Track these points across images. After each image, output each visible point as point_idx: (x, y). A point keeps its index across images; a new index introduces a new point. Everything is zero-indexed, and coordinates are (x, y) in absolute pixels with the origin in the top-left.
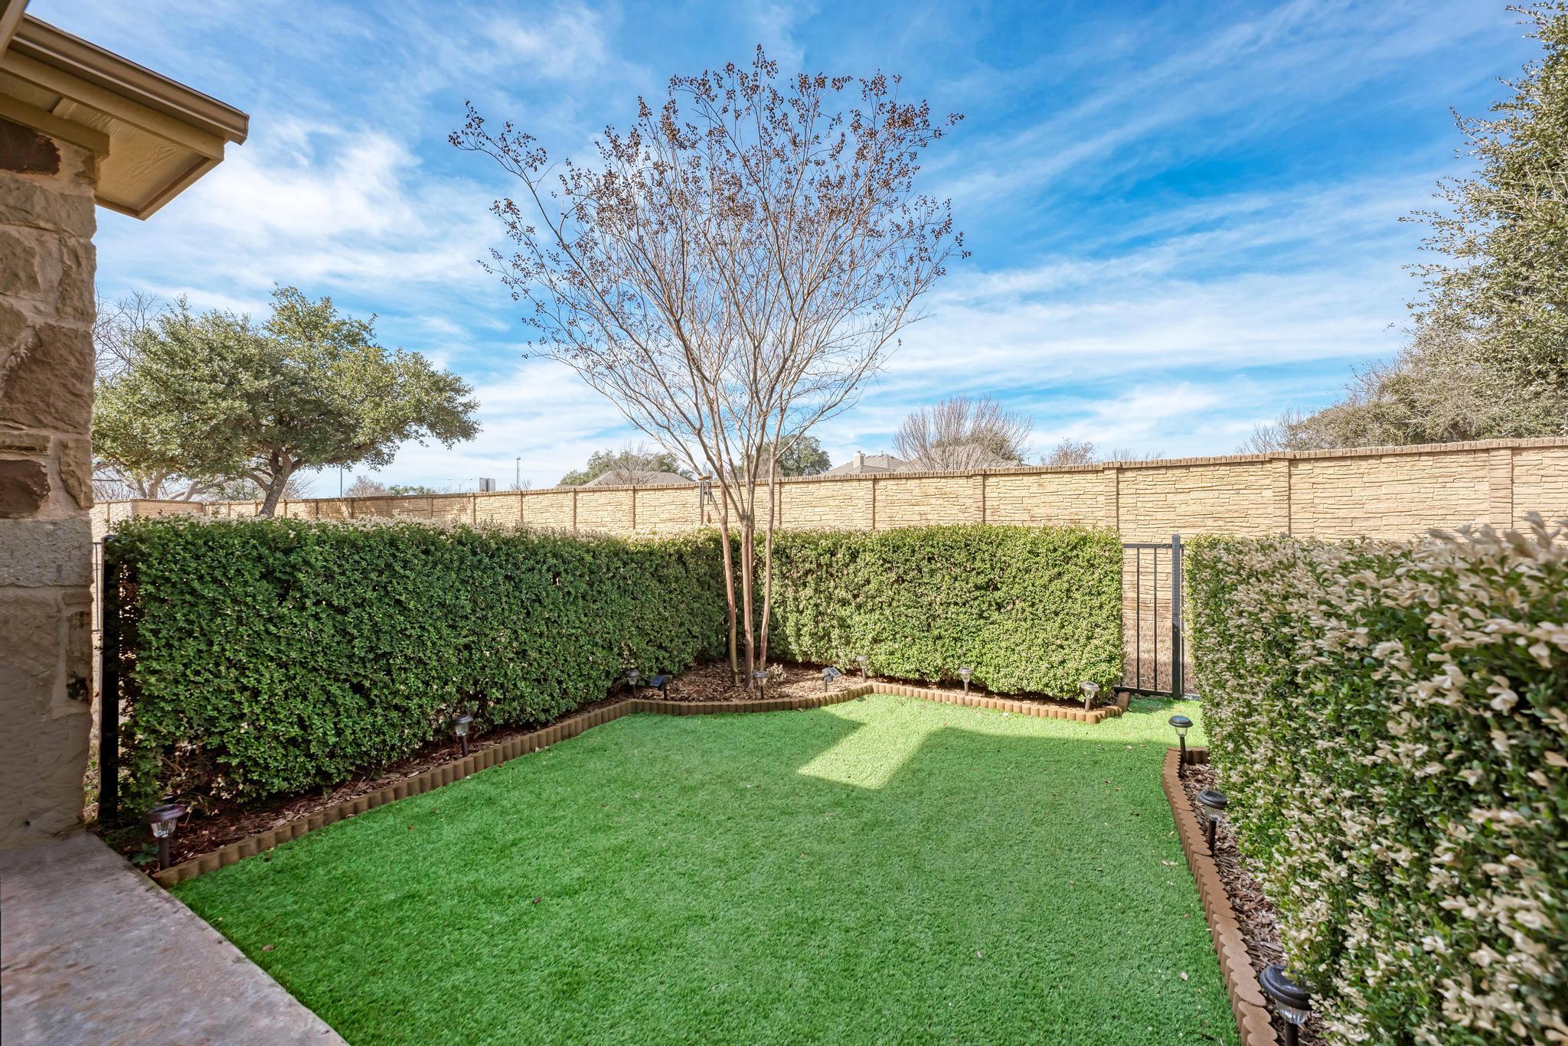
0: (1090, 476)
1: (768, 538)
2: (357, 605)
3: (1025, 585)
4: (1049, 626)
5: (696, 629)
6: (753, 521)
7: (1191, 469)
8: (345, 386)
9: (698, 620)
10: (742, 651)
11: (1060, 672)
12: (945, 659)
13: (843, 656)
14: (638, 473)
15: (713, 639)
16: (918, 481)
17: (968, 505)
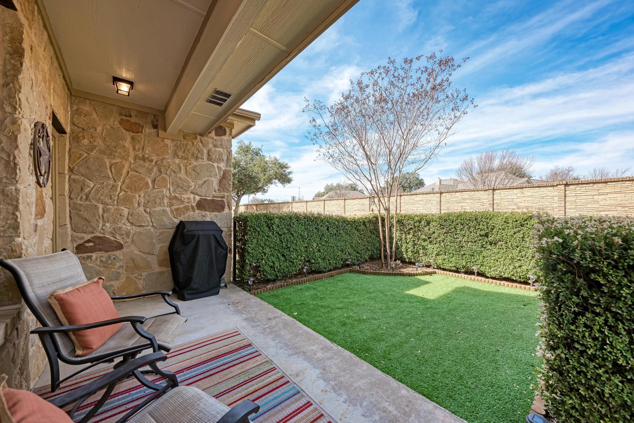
0: (549, 188)
1: (395, 217)
2: (284, 234)
3: (503, 235)
4: (514, 252)
5: (369, 248)
6: (389, 211)
7: (608, 183)
8: (256, 169)
9: (370, 244)
10: (386, 257)
11: (519, 270)
12: (467, 263)
13: (425, 260)
14: (343, 191)
15: (375, 251)
16: (461, 193)
17: (485, 202)
